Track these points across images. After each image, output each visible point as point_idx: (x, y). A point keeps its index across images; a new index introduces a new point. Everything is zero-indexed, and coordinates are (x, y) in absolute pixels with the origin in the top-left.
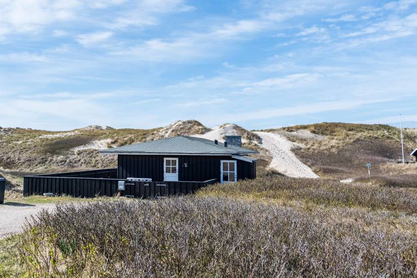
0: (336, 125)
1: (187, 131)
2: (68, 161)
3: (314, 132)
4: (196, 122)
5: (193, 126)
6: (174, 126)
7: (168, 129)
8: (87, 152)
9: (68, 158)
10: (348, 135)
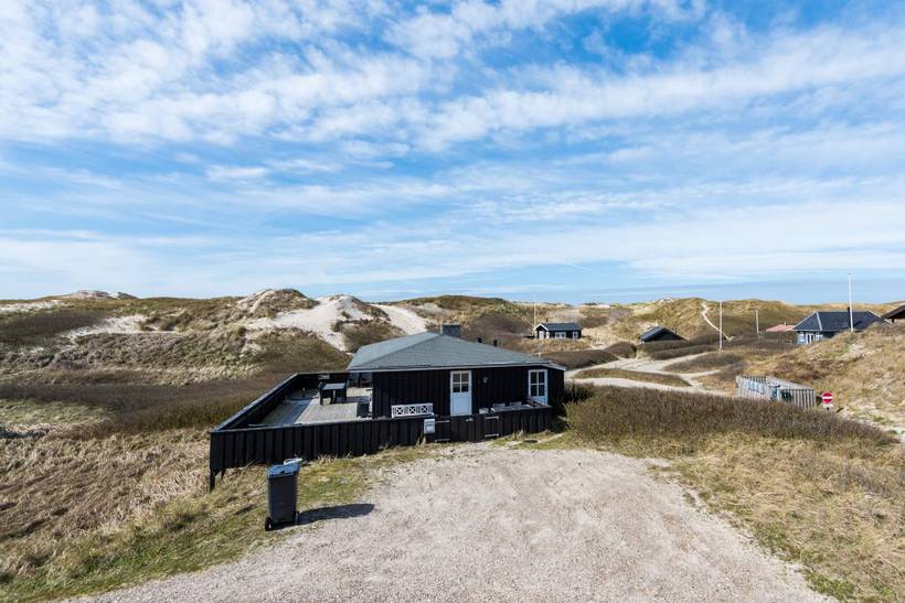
0: (461, 298)
1: (285, 304)
2: (57, 356)
3: (440, 306)
4: (295, 292)
6: (262, 297)
7: (251, 301)
8: (101, 339)
9: (57, 350)
10: (474, 310)
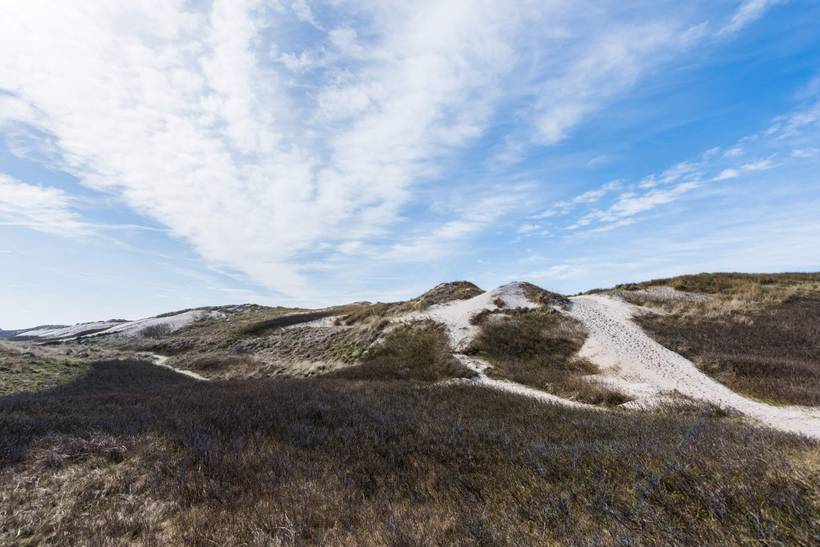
1: (447, 296)
3: (682, 289)
5: (458, 289)
10: (765, 292)
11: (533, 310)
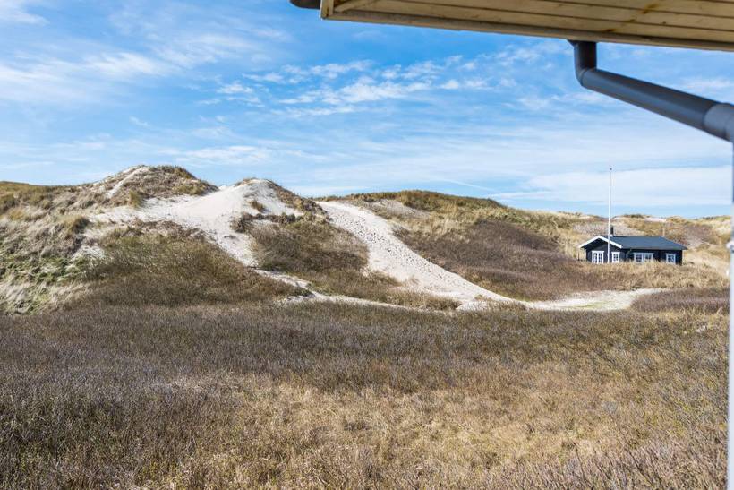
1: (163, 187)
3: (409, 204)
4: (181, 170)
5: (175, 178)
6: (129, 176)
7: (113, 181)
11: (301, 218)
